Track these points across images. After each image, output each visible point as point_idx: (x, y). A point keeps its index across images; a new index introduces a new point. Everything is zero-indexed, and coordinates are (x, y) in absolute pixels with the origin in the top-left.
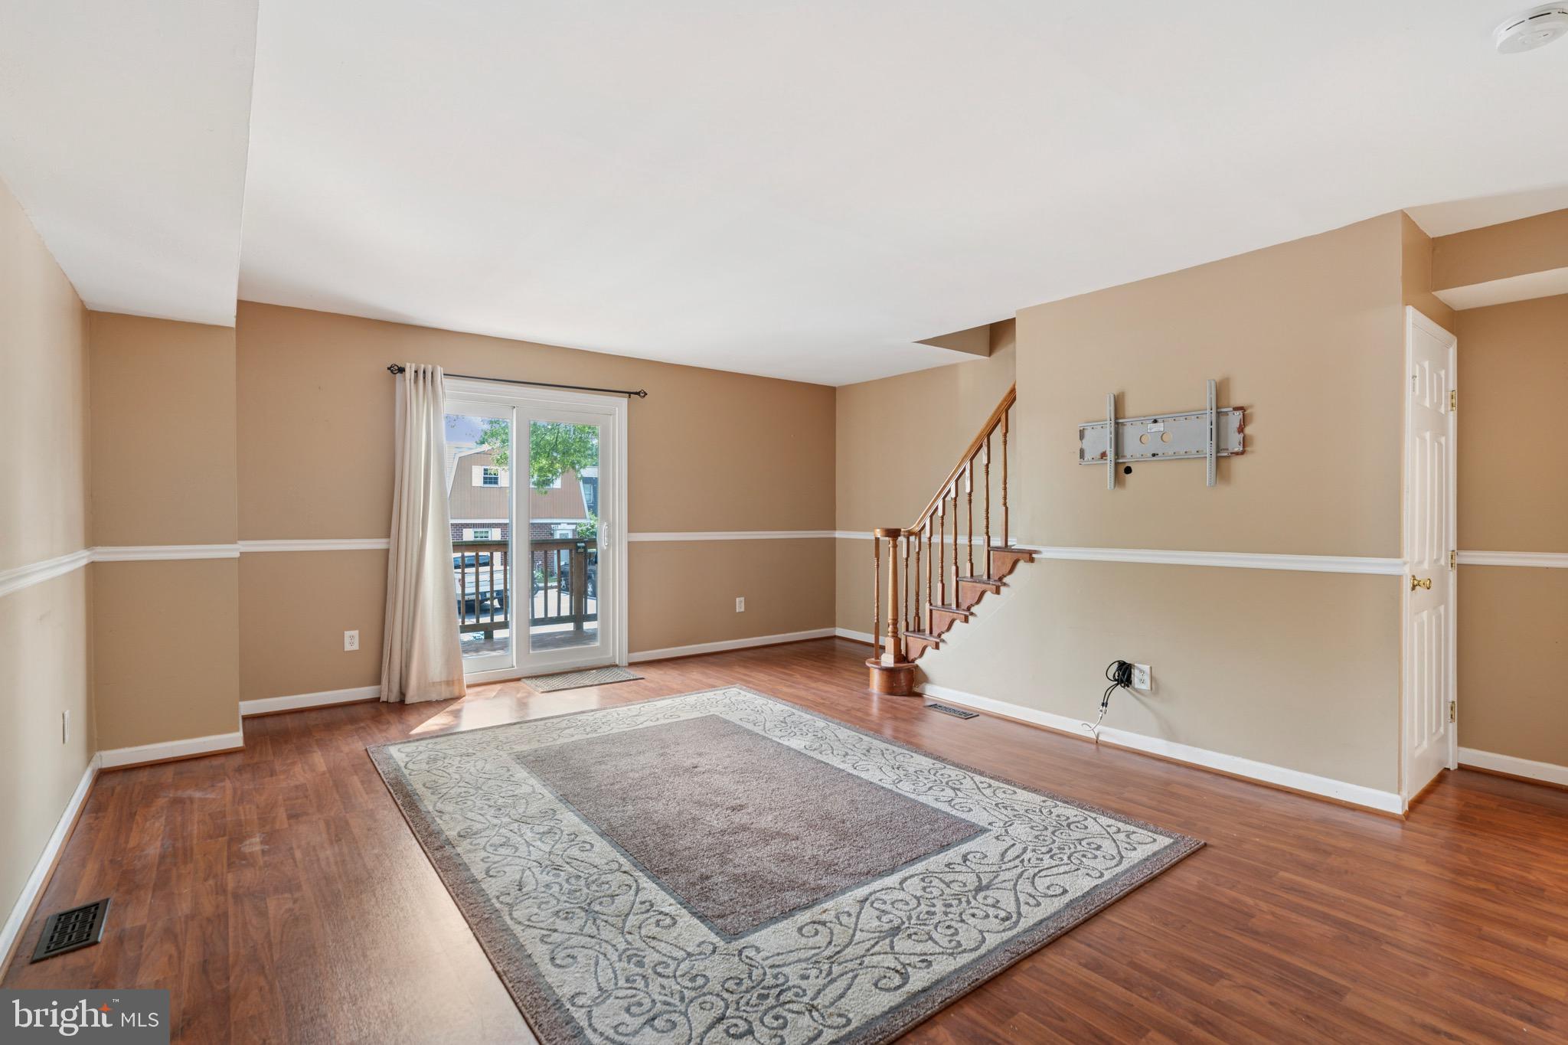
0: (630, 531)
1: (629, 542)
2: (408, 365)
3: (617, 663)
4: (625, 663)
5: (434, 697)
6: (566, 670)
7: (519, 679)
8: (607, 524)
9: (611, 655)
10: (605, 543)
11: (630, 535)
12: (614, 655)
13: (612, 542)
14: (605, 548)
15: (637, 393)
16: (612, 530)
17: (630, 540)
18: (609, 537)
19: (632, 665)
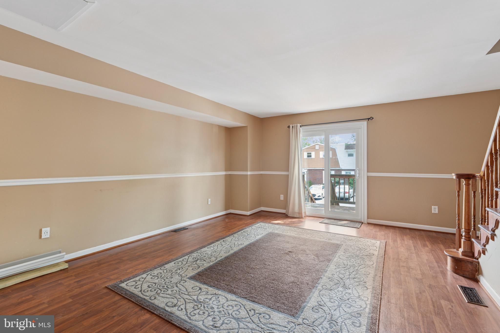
0: (368, 172)
1: (367, 176)
2: (290, 125)
3: (363, 221)
4: (366, 222)
5: (295, 216)
6: (342, 219)
7: (324, 218)
8: (358, 169)
9: (360, 218)
10: (357, 176)
11: (368, 173)
12: (361, 218)
13: (360, 176)
14: (358, 178)
15: (370, 119)
16: (360, 171)
17: (368, 175)
18: (359, 174)
19: (369, 224)
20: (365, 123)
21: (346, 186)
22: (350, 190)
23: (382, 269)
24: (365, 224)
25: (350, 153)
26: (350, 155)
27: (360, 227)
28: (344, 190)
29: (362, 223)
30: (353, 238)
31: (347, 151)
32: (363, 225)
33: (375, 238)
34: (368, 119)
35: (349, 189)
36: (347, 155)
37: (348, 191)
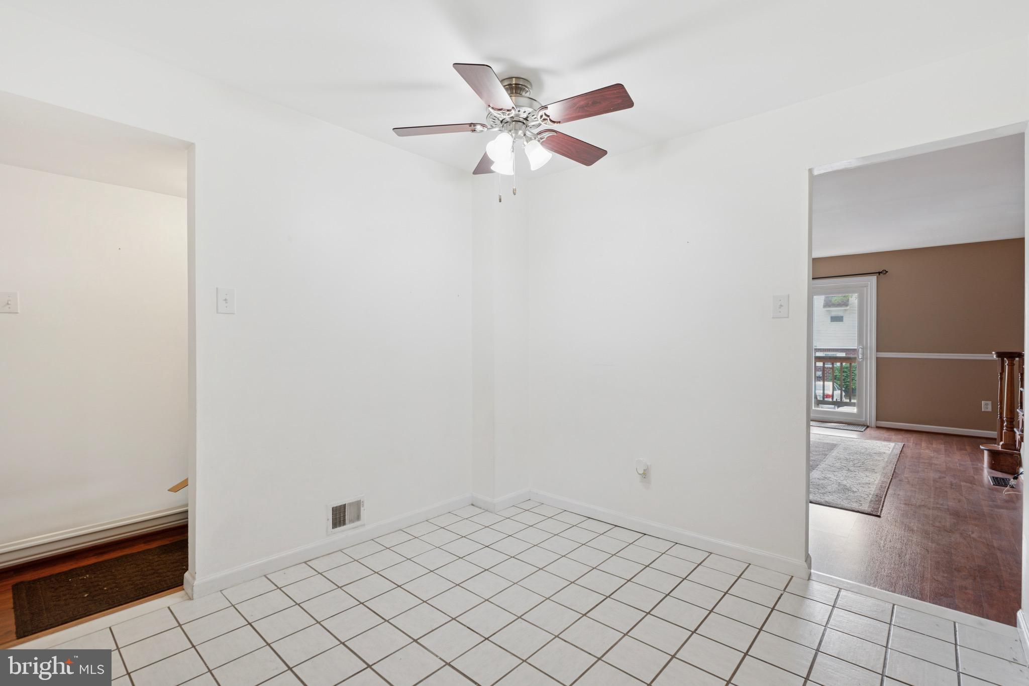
0: (878, 351)
1: (877, 358)
3: (868, 424)
4: (873, 425)
8: (861, 347)
9: (864, 420)
10: (860, 358)
11: (878, 353)
12: (866, 420)
13: (865, 357)
14: (860, 360)
15: (881, 272)
16: (865, 350)
17: (879, 356)
18: (863, 354)
19: (878, 428)
20: (874, 279)
21: (826, 383)
22: (835, 392)
23: (895, 463)
24: (872, 427)
25: (834, 314)
26: (837, 319)
27: (864, 430)
28: (822, 392)
29: (868, 427)
30: (855, 439)
31: (828, 311)
32: (868, 429)
33: (889, 440)
34: (879, 273)
35: (834, 389)
36: (829, 319)
37: (830, 393)
